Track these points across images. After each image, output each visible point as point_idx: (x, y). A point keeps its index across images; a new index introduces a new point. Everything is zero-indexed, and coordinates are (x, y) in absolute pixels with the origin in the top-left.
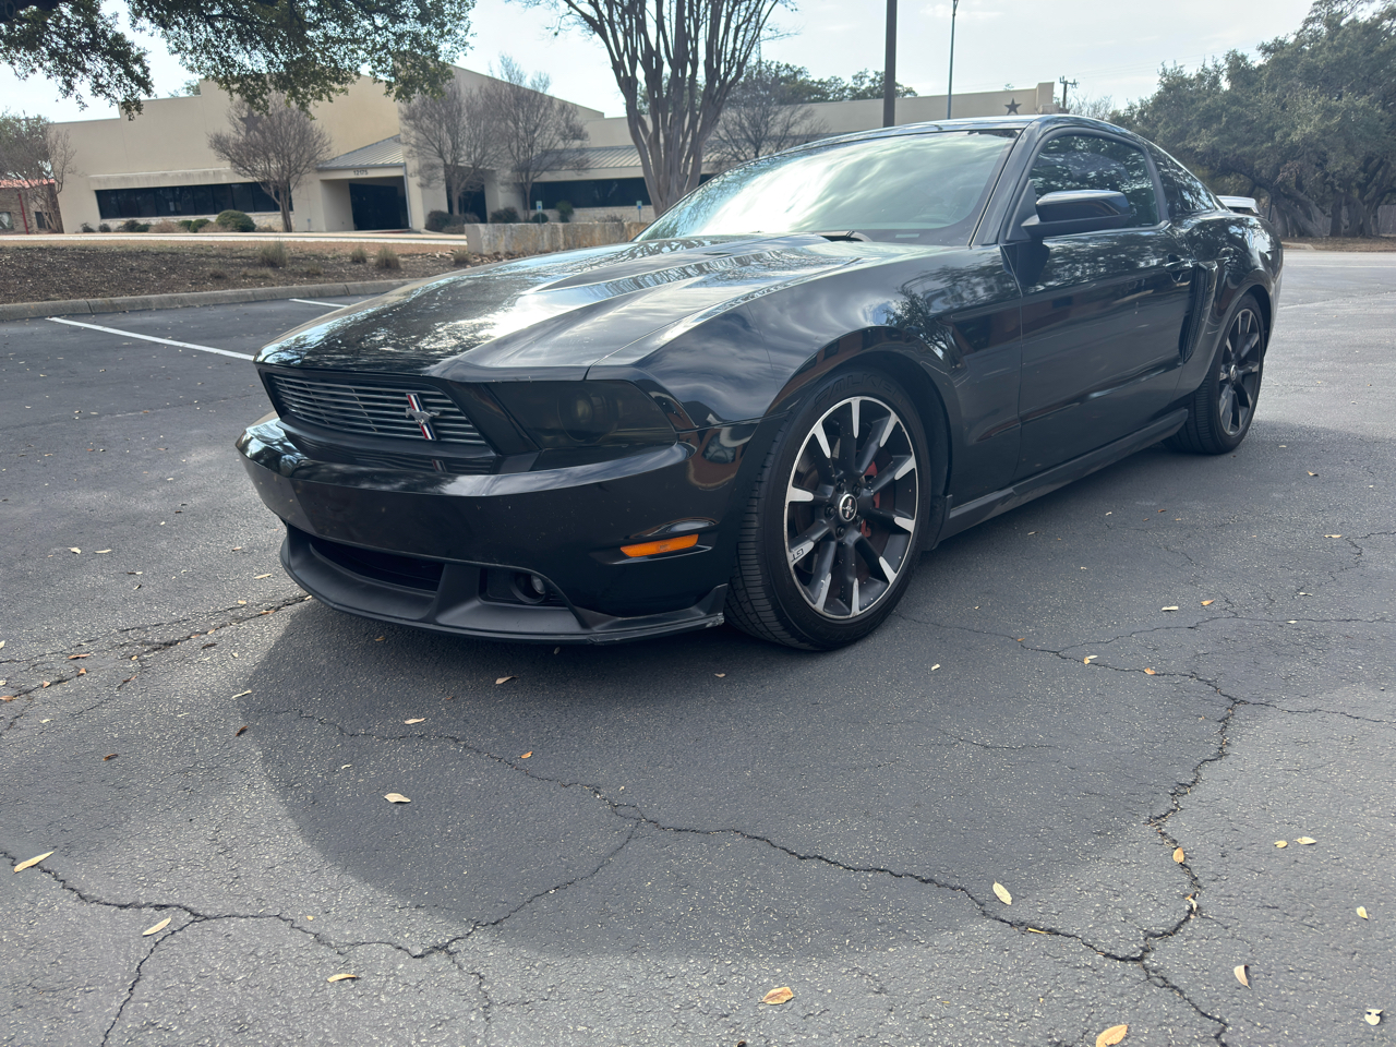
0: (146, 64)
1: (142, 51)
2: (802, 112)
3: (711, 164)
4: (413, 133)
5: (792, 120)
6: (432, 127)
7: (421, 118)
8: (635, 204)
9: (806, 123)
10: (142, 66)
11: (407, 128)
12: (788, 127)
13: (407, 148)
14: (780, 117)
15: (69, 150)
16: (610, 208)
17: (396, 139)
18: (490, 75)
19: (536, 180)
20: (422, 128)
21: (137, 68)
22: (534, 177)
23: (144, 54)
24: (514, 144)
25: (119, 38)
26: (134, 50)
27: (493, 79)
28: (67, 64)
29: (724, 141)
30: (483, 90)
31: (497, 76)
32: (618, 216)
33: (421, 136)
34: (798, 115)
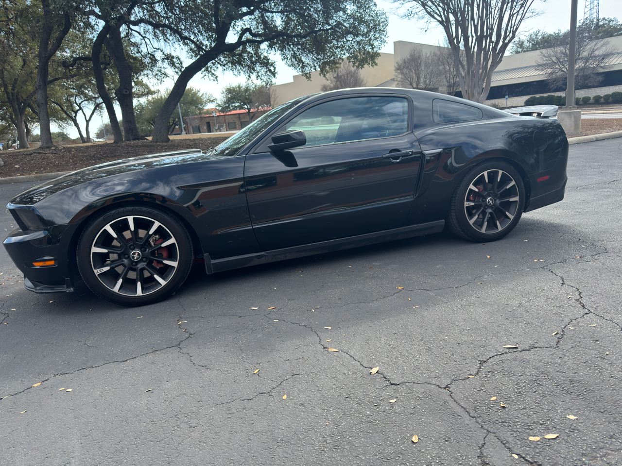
0: (275, 66)
1: (273, 62)
2: (602, 43)
3: (547, 75)
4: (400, 76)
5: (596, 48)
6: (407, 72)
7: (403, 68)
8: (505, 97)
9: (604, 48)
10: (274, 67)
11: (397, 74)
12: (593, 52)
13: (396, 83)
14: (589, 47)
15: (276, 96)
16: (493, 100)
17: (393, 80)
18: (439, 45)
19: (457, 90)
20: (403, 73)
21: (272, 68)
22: (456, 89)
23: (275, 62)
24: (448, 75)
25: (265, 58)
26: (270, 61)
27: (440, 47)
28: (251, 69)
29: (555, 62)
30: (432, 52)
31: (442, 45)
32: (497, 103)
33: (403, 77)
34: (599, 45)
